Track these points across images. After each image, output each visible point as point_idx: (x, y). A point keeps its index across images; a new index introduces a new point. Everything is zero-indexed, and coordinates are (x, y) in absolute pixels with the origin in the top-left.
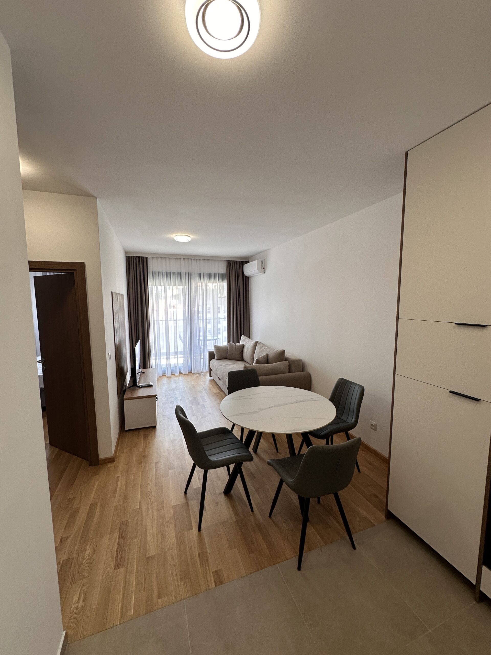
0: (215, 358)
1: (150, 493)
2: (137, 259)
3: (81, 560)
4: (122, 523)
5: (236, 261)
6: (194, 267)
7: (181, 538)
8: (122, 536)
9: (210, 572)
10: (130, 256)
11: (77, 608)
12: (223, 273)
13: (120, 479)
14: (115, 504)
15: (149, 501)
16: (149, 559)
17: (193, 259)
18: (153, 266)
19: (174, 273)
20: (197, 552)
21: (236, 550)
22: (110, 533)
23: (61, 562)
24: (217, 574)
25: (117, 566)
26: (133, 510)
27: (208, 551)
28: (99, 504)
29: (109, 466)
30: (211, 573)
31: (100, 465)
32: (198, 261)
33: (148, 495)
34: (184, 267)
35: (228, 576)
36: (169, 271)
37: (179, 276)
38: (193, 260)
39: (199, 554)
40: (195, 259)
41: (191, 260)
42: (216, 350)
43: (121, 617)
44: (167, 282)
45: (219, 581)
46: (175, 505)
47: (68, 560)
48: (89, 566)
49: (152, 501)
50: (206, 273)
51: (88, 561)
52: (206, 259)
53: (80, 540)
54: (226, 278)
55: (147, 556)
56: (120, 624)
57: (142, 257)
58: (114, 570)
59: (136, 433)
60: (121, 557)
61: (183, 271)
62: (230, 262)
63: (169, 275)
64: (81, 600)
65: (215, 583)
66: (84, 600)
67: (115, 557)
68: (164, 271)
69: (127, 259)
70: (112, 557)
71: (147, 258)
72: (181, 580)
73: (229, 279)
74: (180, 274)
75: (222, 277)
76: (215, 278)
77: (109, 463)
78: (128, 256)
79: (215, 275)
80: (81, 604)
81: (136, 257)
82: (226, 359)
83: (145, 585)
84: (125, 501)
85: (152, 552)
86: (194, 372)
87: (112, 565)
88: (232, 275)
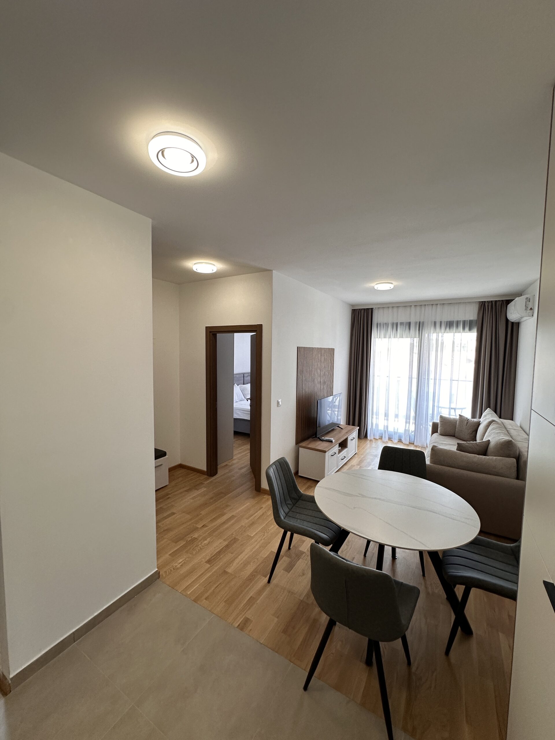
0: (438, 432)
1: (268, 531)
2: (362, 311)
3: (200, 543)
4: (235, 538)
5: (496, 301)
6: (429, 314)
7: (254, 576)
8: (227, 546)
9: (244, 615)
10: (355, 309)
11: (176, 566)
12: (472, 319)
13: (262, 509)
14: (243, 524)
15: (263, 536)
16: (225, 572)
17: (428, 305)
18: (378, 317)
19: (402, 324)
20: (251, 595)
21: (276, 620)
22: (224, 540)
23: (193, 537)
24: (247, 621)
25: (209, 562)
26: (247, 535)
27: (258, 601)
28: (236, 518)
29: (264, 497)
30: (244, 617)
31: (260, 493)
32: (434, 307)
33: (266, 531)
34: (414, 316)
35: (251, 630)
36: (395, 321)
37: (408, 327)
38: (426, 306)
39: (251, 597)
40: (429, 304)
41: (424, 307)
42: (441, 422)
43: (183, 590)
44: (392, 335)
45: (242, 627)
46: (273, 552)
47: (196, 538)
48: (199, 550)
49: (264, 537)
50: (445, 321)
51: (201, 547)
52: (445, 304)
53: (209, 533)
54: (477, 327)
55: (225, 570)
56: (180, 593)
57: (368, 308)
58: (205, 562)
59: (305, 481)
60: (214, 558)
61: (413, 321)
62: (484, 305)
63: (395, 326)
64: (180, 564)
65: (239, 625)
66: (181, 566)
67: (212, 556)
68: (390, 322)
69: (353, 312)
70: (211, 555)
71: (372, 309)
72: (225, 602)
73: (480, 329)
74: (410, 324)
75: (468, 325)
76: (457, 326)
77: (266, 494)
78: (354, 309)
79: (458, 323)
80: (179, 566)
81: (362, 309)
82: (453, 437)
83: (208, 585)
84: (250, 526)
85: (230, 570)
86: (417, 444)
87: (208, 558)
88: (485, 321)
